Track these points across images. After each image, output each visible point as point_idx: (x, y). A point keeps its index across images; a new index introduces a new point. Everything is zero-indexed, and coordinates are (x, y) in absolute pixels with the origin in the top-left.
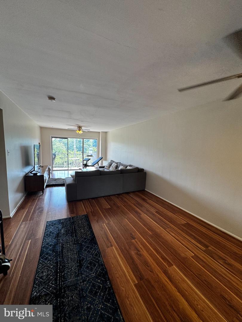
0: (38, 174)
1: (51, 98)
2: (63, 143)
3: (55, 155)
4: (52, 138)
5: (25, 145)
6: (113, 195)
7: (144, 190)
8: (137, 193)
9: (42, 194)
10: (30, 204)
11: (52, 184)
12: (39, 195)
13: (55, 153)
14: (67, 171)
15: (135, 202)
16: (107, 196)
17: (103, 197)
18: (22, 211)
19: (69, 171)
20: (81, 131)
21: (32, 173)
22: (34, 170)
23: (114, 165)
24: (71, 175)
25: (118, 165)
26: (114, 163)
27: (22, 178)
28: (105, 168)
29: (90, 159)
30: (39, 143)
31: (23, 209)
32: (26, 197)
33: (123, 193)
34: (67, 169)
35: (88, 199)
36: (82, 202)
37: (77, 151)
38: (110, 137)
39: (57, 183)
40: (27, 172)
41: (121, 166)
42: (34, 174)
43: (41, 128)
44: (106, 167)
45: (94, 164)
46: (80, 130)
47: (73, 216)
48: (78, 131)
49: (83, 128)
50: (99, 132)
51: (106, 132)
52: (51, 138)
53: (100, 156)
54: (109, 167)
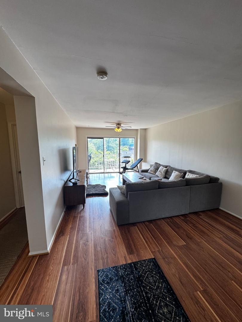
0: (78, 184)
1: (102, 72)
2: (93, 143)
3: (91, 157)
4: (88, 138)
5: (63, 148)
6: (176, 216)
7: (218, 209)
8: (210, 213)
9: (83, 208)
10: (70, 226)
11: (92, 193)
12: (80, 210)
13: (90, 154)
14: (103, 174)
15: (222, 236)
16: (168, 218)
17: (163, 219)
18: (62, 238)
19: (105, 174)
20: (120, 129)
21: (71, 182)
22: (73, 178)
23: (162, 169)
24: (117, 186)
25: (169, 170)
26: (161, 167)
27: (61, 189)
28: (149, 172)
29: (130, 161)
30: (76, 145)
31: (63, 235)
32: (65, 212)
33: (190, 213)
34: (102, 171)
35: (144, 222)
36: (136, 227)
37: (107, 151)
38: (151, 135)
39: (97, 192)
40: (66, 180)
41: (174, 171)
42: (73, 183)
43: (77, 128)
44: (151, 171)
45: (134, 167)
46: (118, 128)
47: (134, 261)
48: (117, 129)
49: (122, 125)
50: (137, 130)
51: (146, 129)
52: (86, 138)
53: (138, 158)
54: (155, 172)
